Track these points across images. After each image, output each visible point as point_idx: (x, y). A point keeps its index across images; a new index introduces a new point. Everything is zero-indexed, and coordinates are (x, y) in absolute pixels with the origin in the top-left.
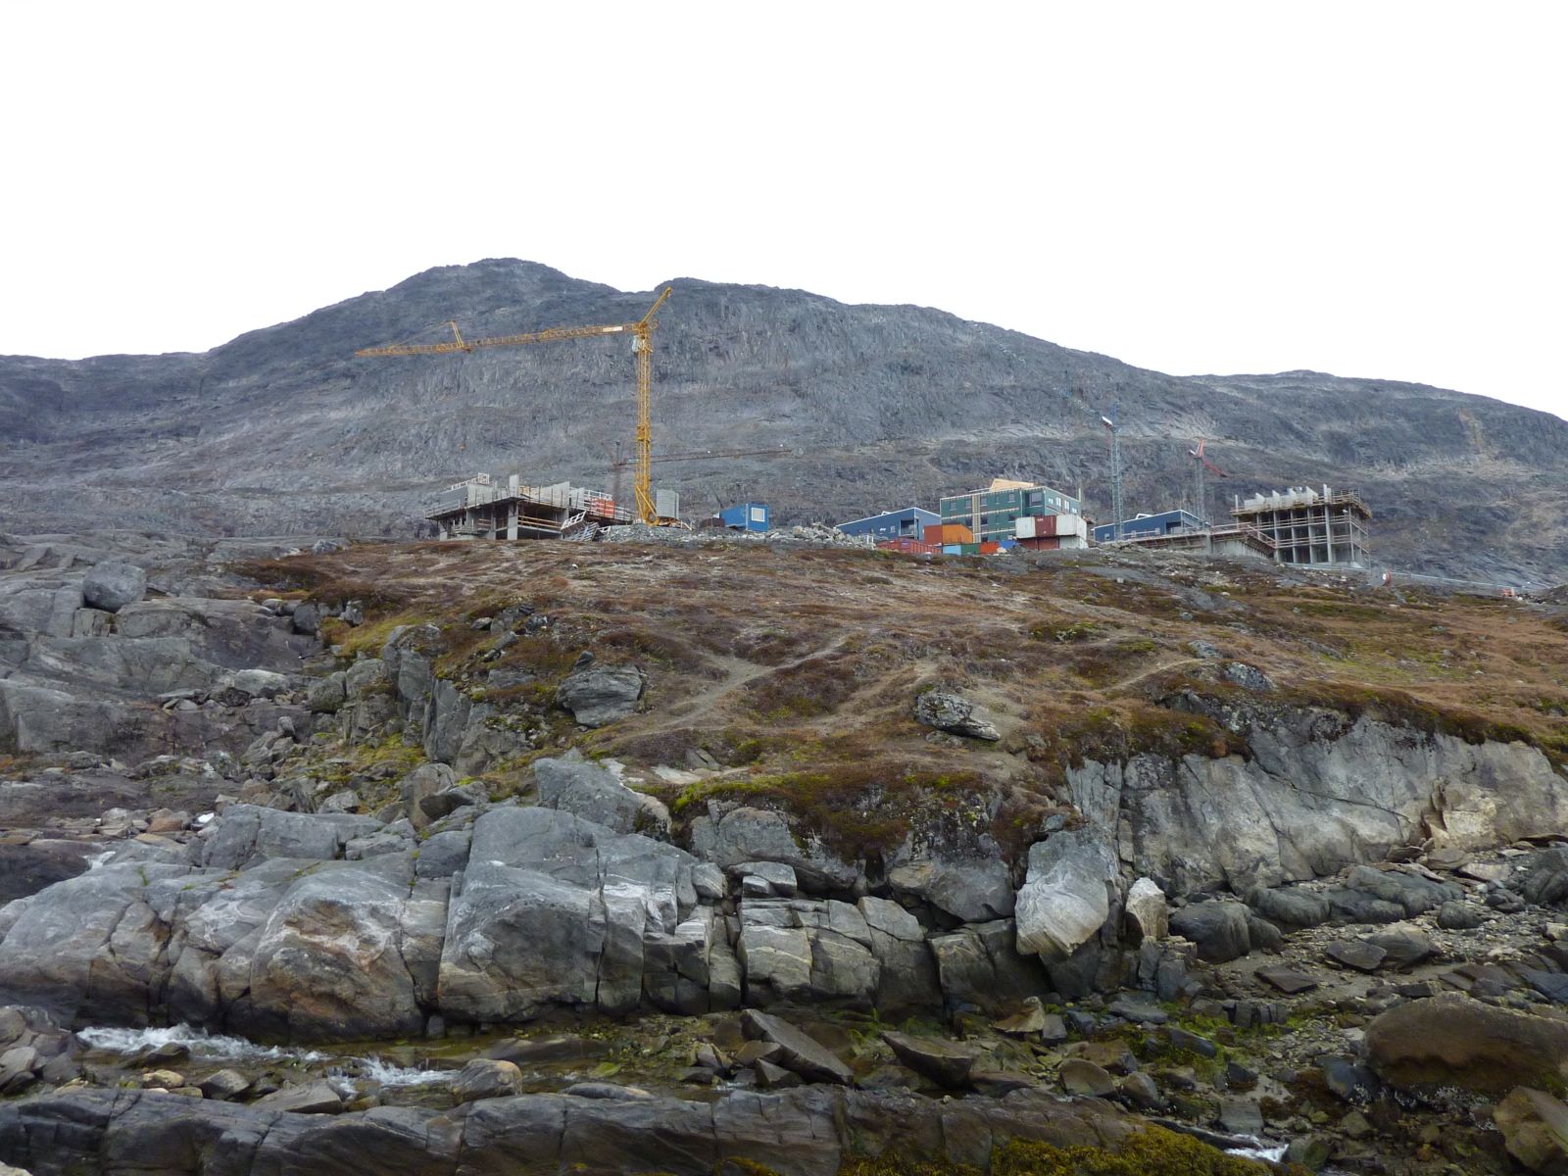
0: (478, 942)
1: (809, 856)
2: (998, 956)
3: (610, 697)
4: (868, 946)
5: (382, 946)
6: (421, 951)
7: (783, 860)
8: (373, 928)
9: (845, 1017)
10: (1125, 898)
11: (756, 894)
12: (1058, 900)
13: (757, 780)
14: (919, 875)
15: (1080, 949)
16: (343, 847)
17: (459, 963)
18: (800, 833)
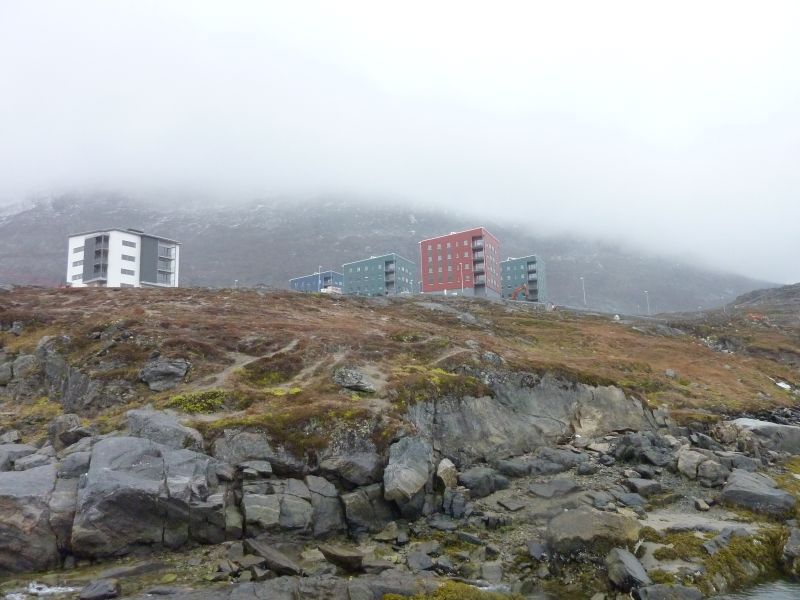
0: (95, 512)
1: (278, 456)
2: (375, 502)
3: (169, 375)
4: (309, 500)
5: (38, 518)
6: (62, 521)
7: (265, 459)
8: (31, 509)
9: (298, 539)
10: (436, 469)
11: (251, 477)
12: (404, 472)
13: (251, 418)
14: (335, 463)
15: (414, 495)
16: (13, 463)
17: (84, 526)
18: (274, 444)
